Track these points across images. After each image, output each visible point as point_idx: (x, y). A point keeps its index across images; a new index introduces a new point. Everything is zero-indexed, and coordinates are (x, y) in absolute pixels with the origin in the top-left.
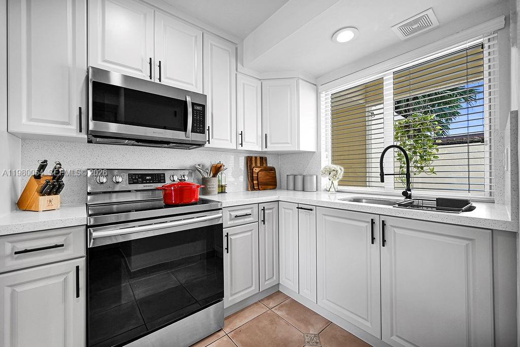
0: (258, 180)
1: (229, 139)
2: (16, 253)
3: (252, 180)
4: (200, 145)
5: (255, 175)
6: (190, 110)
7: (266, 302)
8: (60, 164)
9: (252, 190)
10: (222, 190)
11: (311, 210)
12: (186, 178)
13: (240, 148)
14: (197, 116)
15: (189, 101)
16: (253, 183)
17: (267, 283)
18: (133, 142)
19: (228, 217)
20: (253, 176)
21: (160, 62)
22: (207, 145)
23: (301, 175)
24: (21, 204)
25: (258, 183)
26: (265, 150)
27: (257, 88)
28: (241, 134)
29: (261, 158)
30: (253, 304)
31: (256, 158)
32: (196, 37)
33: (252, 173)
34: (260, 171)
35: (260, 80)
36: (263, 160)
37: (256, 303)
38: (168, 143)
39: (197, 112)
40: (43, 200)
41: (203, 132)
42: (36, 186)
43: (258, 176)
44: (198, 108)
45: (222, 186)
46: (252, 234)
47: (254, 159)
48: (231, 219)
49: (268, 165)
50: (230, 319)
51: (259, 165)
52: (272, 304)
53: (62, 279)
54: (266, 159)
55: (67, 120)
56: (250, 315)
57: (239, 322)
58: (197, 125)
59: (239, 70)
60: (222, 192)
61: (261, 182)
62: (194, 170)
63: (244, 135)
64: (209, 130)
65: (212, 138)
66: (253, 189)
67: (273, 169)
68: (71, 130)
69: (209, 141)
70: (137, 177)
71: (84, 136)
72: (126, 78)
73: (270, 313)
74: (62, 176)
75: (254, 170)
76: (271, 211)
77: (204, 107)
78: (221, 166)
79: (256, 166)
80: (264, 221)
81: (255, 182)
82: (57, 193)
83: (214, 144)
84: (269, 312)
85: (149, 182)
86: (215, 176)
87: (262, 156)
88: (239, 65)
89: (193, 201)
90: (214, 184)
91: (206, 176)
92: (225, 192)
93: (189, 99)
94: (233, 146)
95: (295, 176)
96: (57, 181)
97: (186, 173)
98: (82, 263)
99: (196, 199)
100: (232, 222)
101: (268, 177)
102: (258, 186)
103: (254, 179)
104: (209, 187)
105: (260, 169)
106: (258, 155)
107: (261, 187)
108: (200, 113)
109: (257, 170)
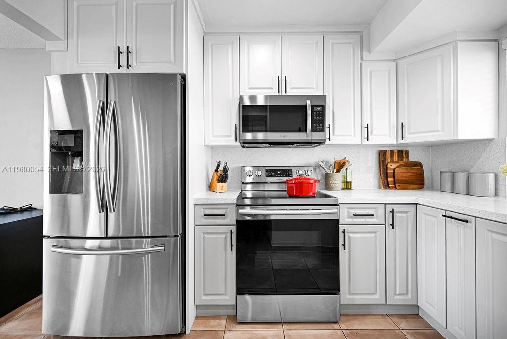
0: (394, 177)
1: (352, 134)
2: (205, 215)
3: (386, 177)
4: (320, 143)
5: (390, 172)
6: (309, 112)
7: (396, 320)
8: (226, 163)
9: (385, 188)
10: (347, 186)
11: (466, 221)
12: (310, 174)
13: (365, 142)
14: (317, 117)
15: (309, 104)
16: (387, 181)
17: (396, 297)
18: (268, 145)
19: (346, 214)
20: (387, 173)
21: (286, 77)
22: (327, 142)
23: (463, 171)
24: (211, 188)
25: (394, 181)
26: (401, 142)
27: (389, 71)
28: (368, 127)
29: (400, 152)
30: (378, 315)
31: (392, 151)
32: (317, 43)
33: (386, 169)
34: (397, 167)
35: (394, 61)
36: (403, 153)
37: (382, 315)
38: (292, 143)
39: (316, 113)
40: (219, 186)
41: (323, 131)
42: (216, 177)
43: (394, 173)
44: (318, 109)
45: (347, 183)
46: (376, 237)
47: (388, 154)
48: (349, 217)
49: (410, 160)
50: (348, 318)
51: (396, 159)
52: (403, 324)
53: (224, 236)
54: (407, 152)
55: (229, 134)
56: (372, 324)
57: (357, 325)
58: (317, 124)
59: (364, 59)
60: (347, 189)
61: (398, 180)
62: (318, 166)
63: (371, 128)
64: (329, 128)
65: (334, 134)
66: (387, 186)
67: (419, 165)
68: (231, 141)
69: (329, 138)
70: (272, 172)
71: (238, 143)
72: (267, 97)
73: (398, 334)
74: (227, 171)
75: (389, 165)
76: (405, 215)
77: (323, 106)
78: (344, 163)
79: (392, 161)
80: (392, 225)
81: (390, 180)
82: (225, 182)
83: (335, 140)
84: (397, 331)
85: (280, 176)
86: (338, 171)
87: (400, 148)
88: (365, 53)
89: (311, 194)
90: (337, 179)
91: (329, 172)
92: (350, 189)
93: (309, 103)
94: (358, 141)
95: (453, 174)
96: (225, 174)
97: (311, 168)
98: (234, 228)
99: (314, 193)
100: (350, 220)
101: (410, 174)
102: (395, 184)
103: (388, 175)
104: (332, 183)
105: (398, 164)
106: (395, 149)
107: (399, 186)
108: (319, 113)
109: (394, 165)
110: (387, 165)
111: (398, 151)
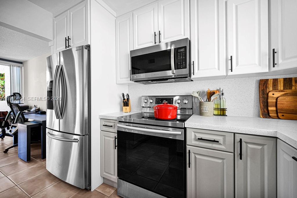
0: (276, 106)
1: (217, 67)
2: (103, 125)
5: (271, 100)
9: (265, 117)
13: (230, 73)
14: (180, 57)
16: (268, 110)
19: (193, 137)
20: (267, 102)
22: (192, 76)
25: (277, 110)
28: (231, 60)
31: (275, 81)
33: (267, 98)
34: (282, 95)
36: (291, 81)
39: (180, 54)
41: (185, 67)
43: (276, 102)
44: (181, 50)
45: (221, 110)
47: (271, 83)
51: (281, 87)
58: (180, 63)
61: (281, 109)
63: (237, 59)
64: (193, 64)
66: (265, 113)
69: (193, 73)
75: (270, 94)
78: (213, 93)
79: (275, 90)
81: (272, 109)
86: (209, 99)
87: (288, 76)
102: (277, 113)
103: (269, 104)
104: (202, 110)
105: (283, 93)
106: (281, 77)
107: (283, 116)
108: (183, 53)
109: (277, 94)
110: (268, 94)
111: (285, 79)
